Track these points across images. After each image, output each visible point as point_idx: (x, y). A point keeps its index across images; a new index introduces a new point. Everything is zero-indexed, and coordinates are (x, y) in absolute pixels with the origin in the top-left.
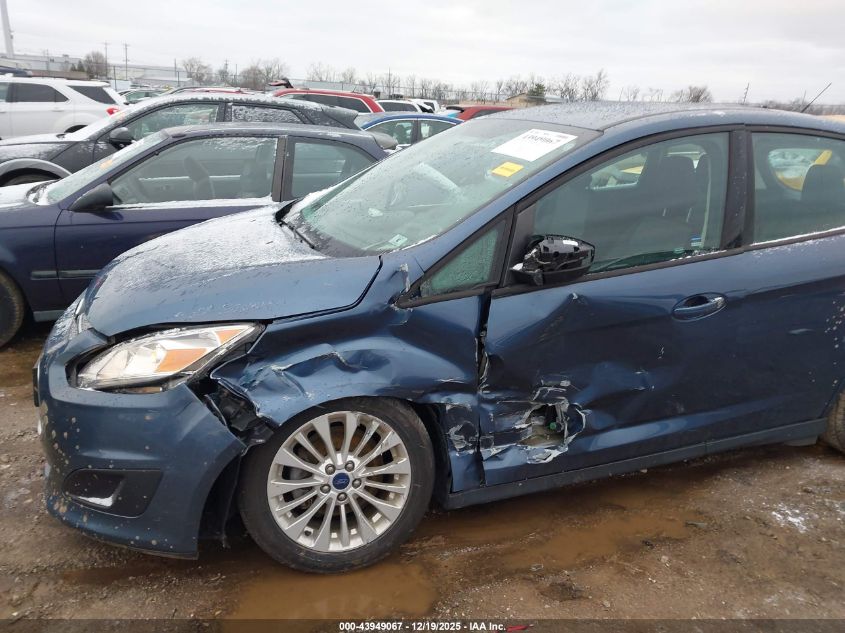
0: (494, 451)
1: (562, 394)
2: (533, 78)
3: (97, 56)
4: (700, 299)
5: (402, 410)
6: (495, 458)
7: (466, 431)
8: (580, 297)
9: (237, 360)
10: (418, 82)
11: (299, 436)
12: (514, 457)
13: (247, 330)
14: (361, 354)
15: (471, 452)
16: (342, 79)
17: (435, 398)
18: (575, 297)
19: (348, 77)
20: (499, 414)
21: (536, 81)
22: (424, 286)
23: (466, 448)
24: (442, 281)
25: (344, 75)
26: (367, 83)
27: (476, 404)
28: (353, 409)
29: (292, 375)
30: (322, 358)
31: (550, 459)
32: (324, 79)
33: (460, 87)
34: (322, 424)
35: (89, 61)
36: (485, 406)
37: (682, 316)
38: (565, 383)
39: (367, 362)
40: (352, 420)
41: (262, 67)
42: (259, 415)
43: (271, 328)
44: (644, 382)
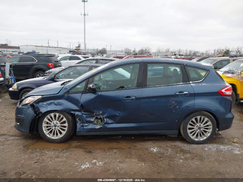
0: (86, 125)
1: (101, 114)
2: (226, 48)
3: (104, 49)
4: (129, 97)
5: (66, 114)
6: (86, 126)
7: (79, 119)
8: (101, 95)
9: (38, 102)
10: (188, 51)
11: (48, 116)
12: (91, 126)
13: (40, 97)
14: (59, 103)
15: (82, 124)
16: (166, 51)
17: (72, 112)
18: (100, 94)
19: (167, 50)
20: (87, 117)
21: (227, 49)
22: (70, 91)
23: (80, 123)
24: (73, 90)
25: (166, 50)
26: (173, 52)
27: (81, 114)
28: (58, 113)
29: (47, 105)
30: (52, 103)
31: (98, 128)
32: (161, 51)
33: (202, 52)
34: (52, 115)
35: (102, 50)
36: (83, 115)
37: (125, 100)
38: (101, 112)
39: (59, 104)
40: (57, 115)
41: (144, 49)
42: (40, 111)
43: (43, 96)
44: (119, 114)
